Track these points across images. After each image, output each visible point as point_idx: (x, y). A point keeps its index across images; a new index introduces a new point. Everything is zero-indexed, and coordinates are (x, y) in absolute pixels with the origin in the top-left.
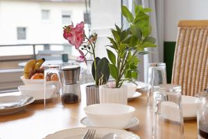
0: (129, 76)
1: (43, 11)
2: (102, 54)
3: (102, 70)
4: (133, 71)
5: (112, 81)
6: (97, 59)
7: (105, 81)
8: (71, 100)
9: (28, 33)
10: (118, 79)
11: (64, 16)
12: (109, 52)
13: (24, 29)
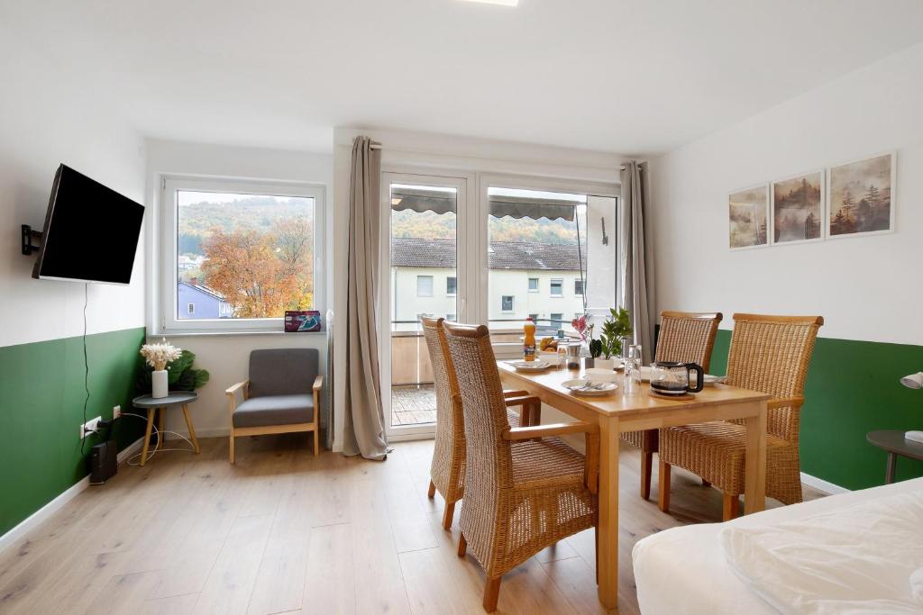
0: (615, 353)
1: (530, 279)
2: (597, 338)
3: (596, 348)
4: (617, 349)
5: (603, 355)
6: (593, 341)
7: (598, 355)
8: (574, 367)
9: (515, 303)
10: (607, 354)
11: (552, 285)
12: (602, 337)
13: (510, 298)
